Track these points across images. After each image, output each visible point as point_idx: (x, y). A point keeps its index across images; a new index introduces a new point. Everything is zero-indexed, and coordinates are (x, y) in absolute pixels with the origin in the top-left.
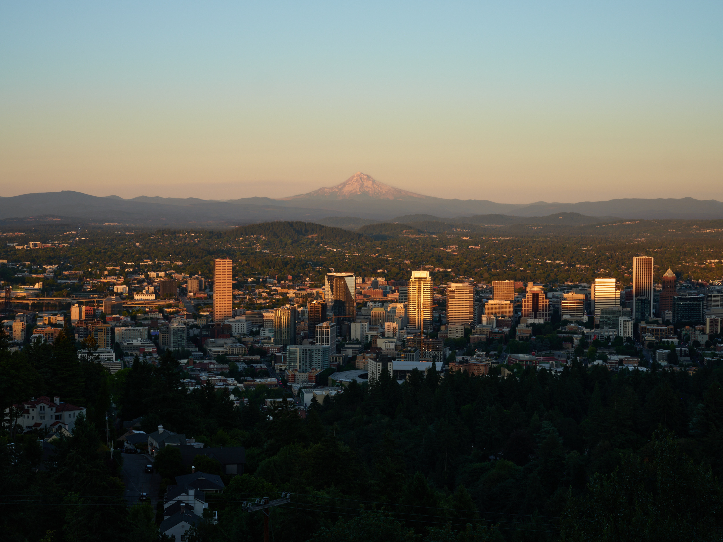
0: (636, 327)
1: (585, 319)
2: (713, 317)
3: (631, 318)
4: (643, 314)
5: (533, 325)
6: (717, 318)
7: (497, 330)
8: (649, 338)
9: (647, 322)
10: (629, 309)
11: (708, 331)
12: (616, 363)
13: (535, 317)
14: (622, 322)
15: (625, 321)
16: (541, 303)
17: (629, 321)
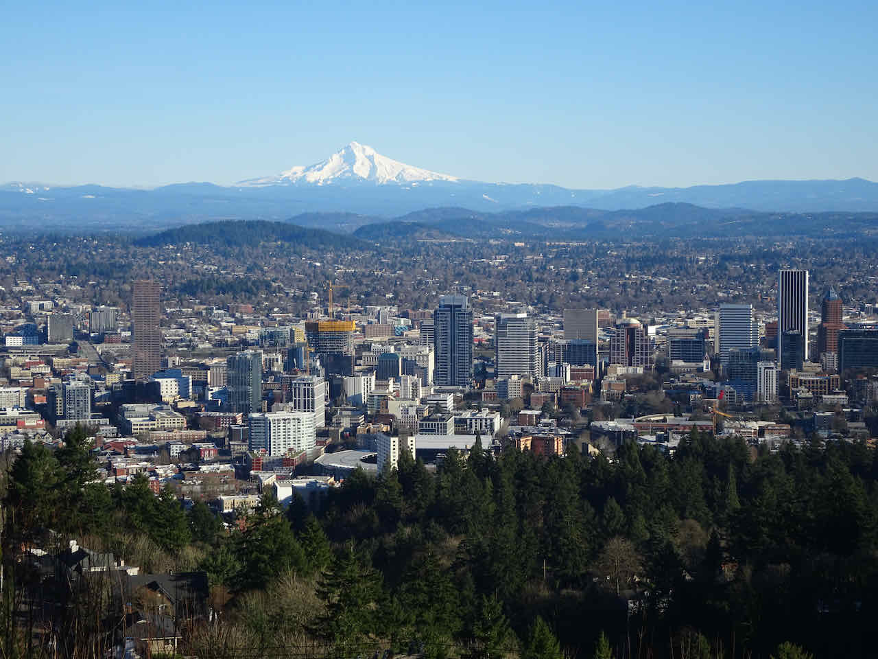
1: (706, 366)
3: (776, 364)
4: (793, 357)
5: (627, 376)
7: (571, 385)
8: (804, 393)
10: (772, 350)
13: (630, 365)
14: (762, 370)
15: (766, 368)
16: (638, 342)
17: (772, 368)
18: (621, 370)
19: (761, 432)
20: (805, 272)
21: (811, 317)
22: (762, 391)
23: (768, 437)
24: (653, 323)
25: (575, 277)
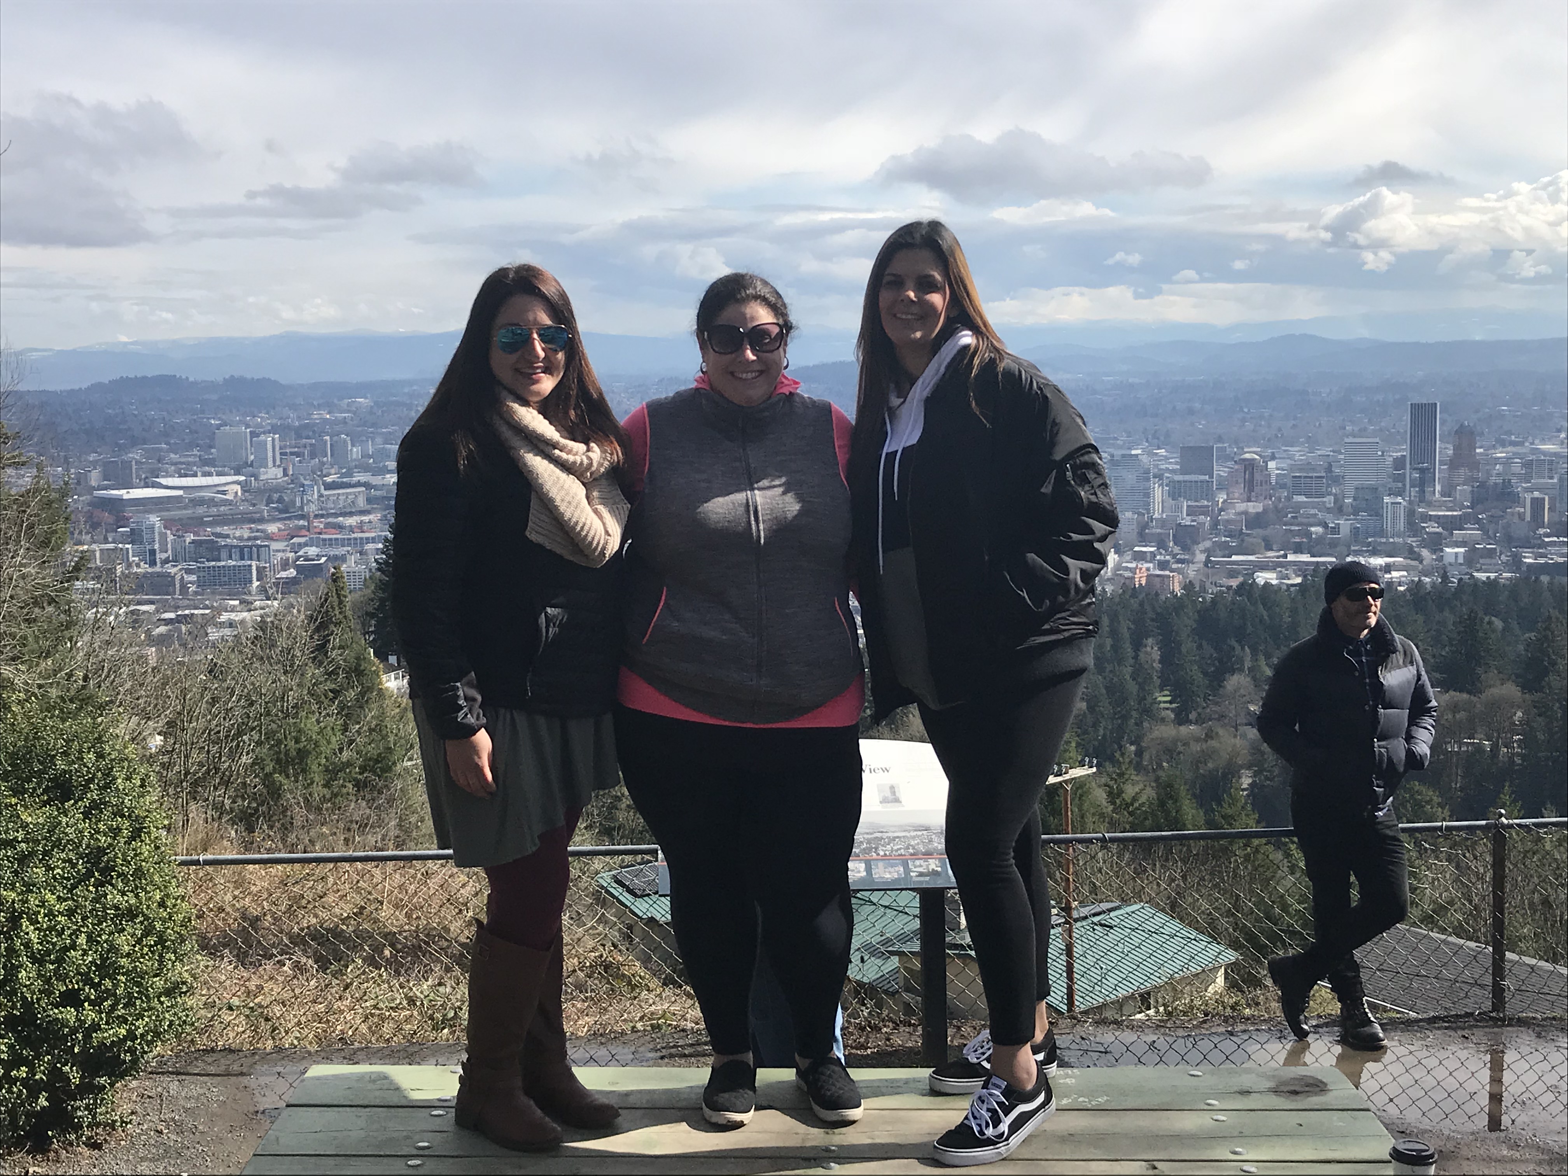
0: (1410, 513)
1: (1329, 500)
2: (1536, 494)
3: (1403, 499)
4: (1422, 492)
5: (1246, 513)
6: (1541, 496)
7: (1187, 521)
8: (1433, 528)
9: (1430, 504)
10: (1400, 485)
11: (1528, 517)
12: (1380, 570)
13: (1249, 500)
14: (1389, 505)
15: (1392, 503)
16: (1258, 477)
17: (1400, 503)
18: (1241, 507)
19: (1388, 568)
20: (1436, 404)
21: (1443, 449)
22: (1389, 528)
23: (1395, 574)
24: (1273, 458)
25: (1191, 412)
